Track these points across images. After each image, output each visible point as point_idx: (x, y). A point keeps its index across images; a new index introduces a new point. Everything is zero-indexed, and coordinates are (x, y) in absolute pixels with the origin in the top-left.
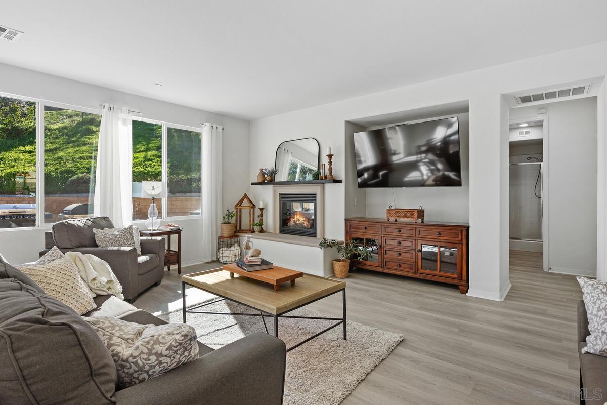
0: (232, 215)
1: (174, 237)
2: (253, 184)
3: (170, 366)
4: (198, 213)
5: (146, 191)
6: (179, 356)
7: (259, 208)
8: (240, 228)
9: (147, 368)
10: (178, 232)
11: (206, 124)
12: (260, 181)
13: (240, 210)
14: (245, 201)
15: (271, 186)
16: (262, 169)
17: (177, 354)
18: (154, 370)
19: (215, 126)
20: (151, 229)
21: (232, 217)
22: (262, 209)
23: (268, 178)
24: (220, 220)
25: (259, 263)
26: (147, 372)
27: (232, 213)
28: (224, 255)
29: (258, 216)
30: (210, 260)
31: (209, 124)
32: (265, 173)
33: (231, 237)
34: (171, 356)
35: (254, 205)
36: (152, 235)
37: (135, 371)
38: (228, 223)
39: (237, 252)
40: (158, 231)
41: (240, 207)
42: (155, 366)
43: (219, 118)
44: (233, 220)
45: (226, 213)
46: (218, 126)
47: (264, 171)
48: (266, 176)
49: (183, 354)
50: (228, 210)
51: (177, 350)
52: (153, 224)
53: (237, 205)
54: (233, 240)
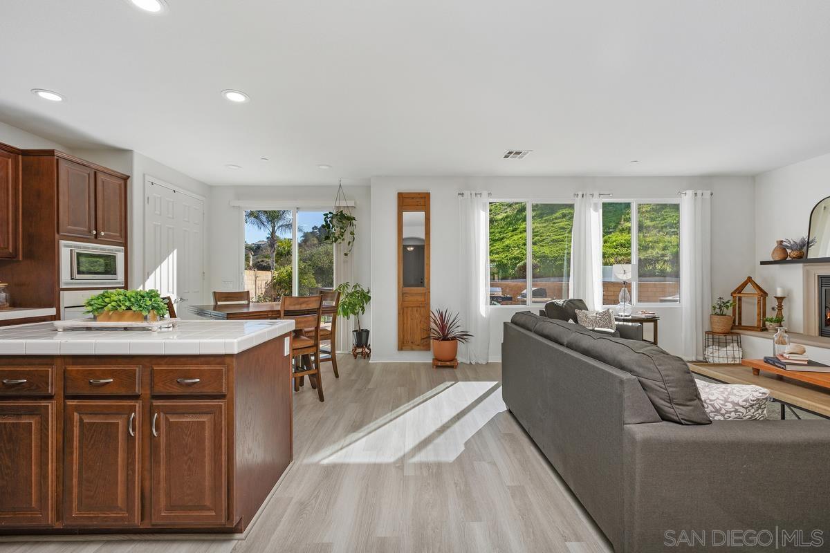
0: (729, 304)
1: (648, 327)
2: (762, 263)
3: (745, 416)
4: (676, 301)
5: (617, 274)
6: (753, 411)
7: (776, 297)
8: (740, 323)
9: (723, 411)
10: (654, 320)
11: (687, 192)
12: (777, 258)
13: (740, 299)
14: (749, 288)
15: (801, 265)
16: (782, 241)
17: (753, 408)
18: (729, 415)
19: (699, 192)
20: (622, 314)
21: (727, 307)
22: (780, 299)
23: (795, 254)
24: (708, 311)
25: (806, 363)
26: (723, 415)
27: (728, 302)
28: (716, 354)
29: (773, 309)
30: (694, 360)
31: (691, 191)
32: (787, 246)
33: (726, 334)
34: (747, 408)
35: (765, 293)
36: (624, 320)
37: (712, 412)
38: (722, 315)
39: (736, 353)
40: (630, 318)
41: (739, 295)
42: (731, 412)
43: (705, 182)
44: (729, 312)
45: (716, 301)
46: (705, 192)
47: (784, 243)
48: (789, 251)
49: (757, 410)
50: (720, 298)
51: (753, 405)
52: (623, 310)
53: (734, 292)
54: (729, 337)
